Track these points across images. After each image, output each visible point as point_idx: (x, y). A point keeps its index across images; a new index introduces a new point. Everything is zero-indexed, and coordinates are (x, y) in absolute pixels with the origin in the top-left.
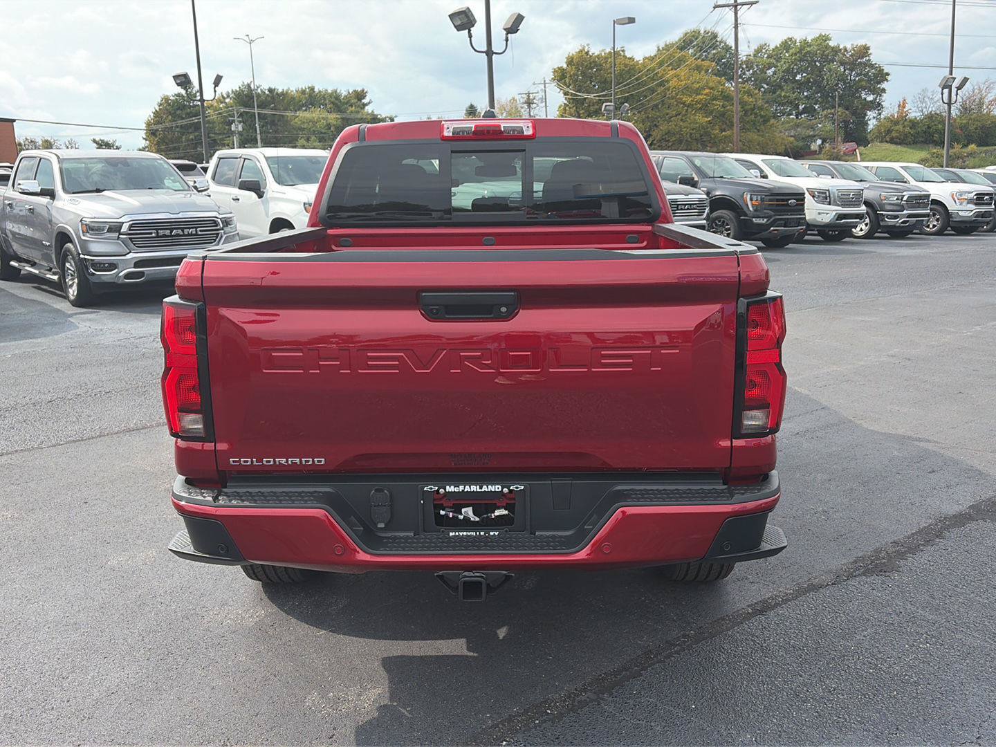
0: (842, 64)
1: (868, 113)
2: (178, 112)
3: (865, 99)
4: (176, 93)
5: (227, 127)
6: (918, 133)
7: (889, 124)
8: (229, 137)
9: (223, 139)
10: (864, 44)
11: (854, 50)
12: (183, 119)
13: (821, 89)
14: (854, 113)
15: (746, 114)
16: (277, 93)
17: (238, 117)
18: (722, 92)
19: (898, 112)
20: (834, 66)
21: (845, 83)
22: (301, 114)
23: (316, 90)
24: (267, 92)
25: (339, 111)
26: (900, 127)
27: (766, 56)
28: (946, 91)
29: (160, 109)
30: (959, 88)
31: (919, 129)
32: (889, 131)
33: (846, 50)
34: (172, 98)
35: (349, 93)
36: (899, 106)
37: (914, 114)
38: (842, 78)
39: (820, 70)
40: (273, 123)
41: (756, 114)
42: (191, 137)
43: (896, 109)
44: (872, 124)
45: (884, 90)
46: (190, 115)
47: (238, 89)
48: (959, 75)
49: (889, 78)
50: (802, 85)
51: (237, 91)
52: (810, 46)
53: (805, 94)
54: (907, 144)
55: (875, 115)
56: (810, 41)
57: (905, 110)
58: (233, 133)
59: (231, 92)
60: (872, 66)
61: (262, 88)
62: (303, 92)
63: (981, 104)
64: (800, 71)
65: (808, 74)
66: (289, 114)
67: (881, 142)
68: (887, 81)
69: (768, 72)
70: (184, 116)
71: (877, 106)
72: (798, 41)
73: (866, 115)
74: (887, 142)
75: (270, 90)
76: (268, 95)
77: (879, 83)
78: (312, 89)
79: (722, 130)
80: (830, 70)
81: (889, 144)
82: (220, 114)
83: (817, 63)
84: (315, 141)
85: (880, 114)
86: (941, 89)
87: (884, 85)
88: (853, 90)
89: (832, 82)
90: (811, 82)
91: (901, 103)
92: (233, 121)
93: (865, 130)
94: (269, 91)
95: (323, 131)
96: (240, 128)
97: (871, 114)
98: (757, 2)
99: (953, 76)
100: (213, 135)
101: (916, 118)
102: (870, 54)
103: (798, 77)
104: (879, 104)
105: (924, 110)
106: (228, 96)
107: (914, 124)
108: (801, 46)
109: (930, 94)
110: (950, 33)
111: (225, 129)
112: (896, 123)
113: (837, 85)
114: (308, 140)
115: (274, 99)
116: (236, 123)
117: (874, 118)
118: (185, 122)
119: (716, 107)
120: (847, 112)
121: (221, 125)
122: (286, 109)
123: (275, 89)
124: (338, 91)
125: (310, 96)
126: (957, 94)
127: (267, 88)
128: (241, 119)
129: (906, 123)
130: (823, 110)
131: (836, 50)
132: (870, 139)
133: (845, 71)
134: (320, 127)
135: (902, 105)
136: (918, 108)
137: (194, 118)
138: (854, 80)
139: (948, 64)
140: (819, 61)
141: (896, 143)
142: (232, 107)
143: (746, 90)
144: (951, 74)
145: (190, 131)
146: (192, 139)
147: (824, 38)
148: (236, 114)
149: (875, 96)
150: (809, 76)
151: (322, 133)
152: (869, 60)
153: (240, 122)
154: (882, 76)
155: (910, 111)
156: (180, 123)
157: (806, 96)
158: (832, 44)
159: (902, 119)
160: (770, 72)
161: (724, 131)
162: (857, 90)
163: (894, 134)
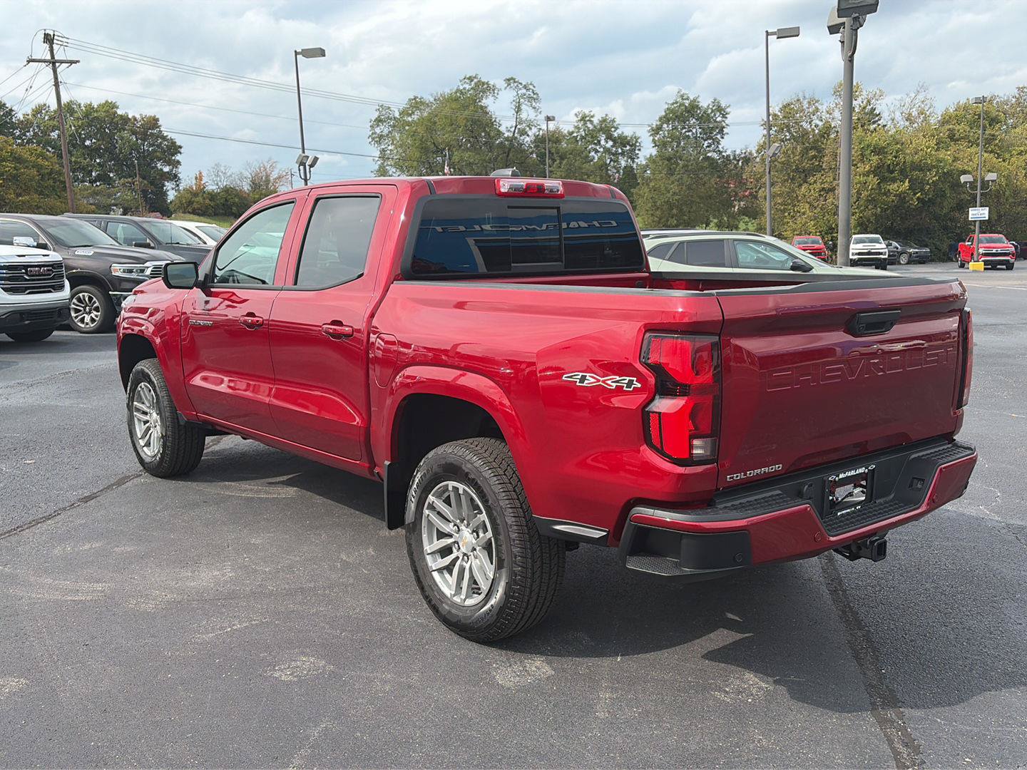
0: (134, 133)
1: (166, 183)
3: (161, 170)
6: (217, 205)
7: (189, 196)
10: (153, 115)
11: (144, 120)
13: (114, 157)
14: (152, 183)
15: (42, 179)
18: (12, 153)
19: (196, 184)
20: (125, 134)
21: (138, 152)
26: (199, 199)
27: (47, 118)
28: (302, 167)
30: (311, 166)
31: (218, 202)
32: (190, 203)
33: (135, 119)
36: (196, 178)
37: (211, 187)
38: (135, 147)
39: (111, 136)
41: (54, 179)
43: (194, 182)
44: (171, 195)
45: (178, 162)
48: (311, 155)
49: (182, 150)
50: (92, 152)
52: (97, 111)
53: (98, 161)
54: (208, 216)
55: (174, 187)
56: (96, 106)
57: (203, 182)
60: (164, 138)
63: (268, 181)
64: (89, 137)
65: (98, 140)
67: (184, 212)
68: (180, 153)
69: (53, 134)
71: (174, 177)
72: (82, 105)
73: (164, 185)
74: (189, 212)
77: (173, 155)
79: (18, 195)
80: (122, 139)
81: (192, 215)
83: (107, 130)
85: (178, 185)
86: (298, 166)
87: (178, 157)
88: (147, 161)
89: (126, 150)
90: (102, 149)
91: (198, 176)
93: (165, 201)
97: (169, 185)
98: (78, 61)
99: (306, 154)
101: (213, 191)
102: (160, 126)
103: (88, 143)
104: (176, 176)
105: (220, 184)
107: (212, 196)
108: (87, 110)
109: (222, 169)
110: (298, 118)
112: (195, 194)
113: (131, 154)
117: (173, 189)
119: (7, 169)
120: (146, 182)
126: (310, 171)
129: (205, 195)
130: (120, 179)
131: (125, 119)
132: (172, 210)
133: (137, 140)
135: (199, 178)
136: (214, 181)
138: (148, 150)
139: (300, 146)
140: (108, 128)
141: (199, 215)
143: (38, 152)
144: (304, 152)
147: (110, 107)
149: (171, 167)
150: (100, 142)
152: (161, 131)
154: (174, 149)
155: (207, 184)
157: (99, 164)
158: (120, 112)
159: (199, 192)
160: (54, 135)
161: (20, 195)
162: (152, 160)
163: (195, 206)
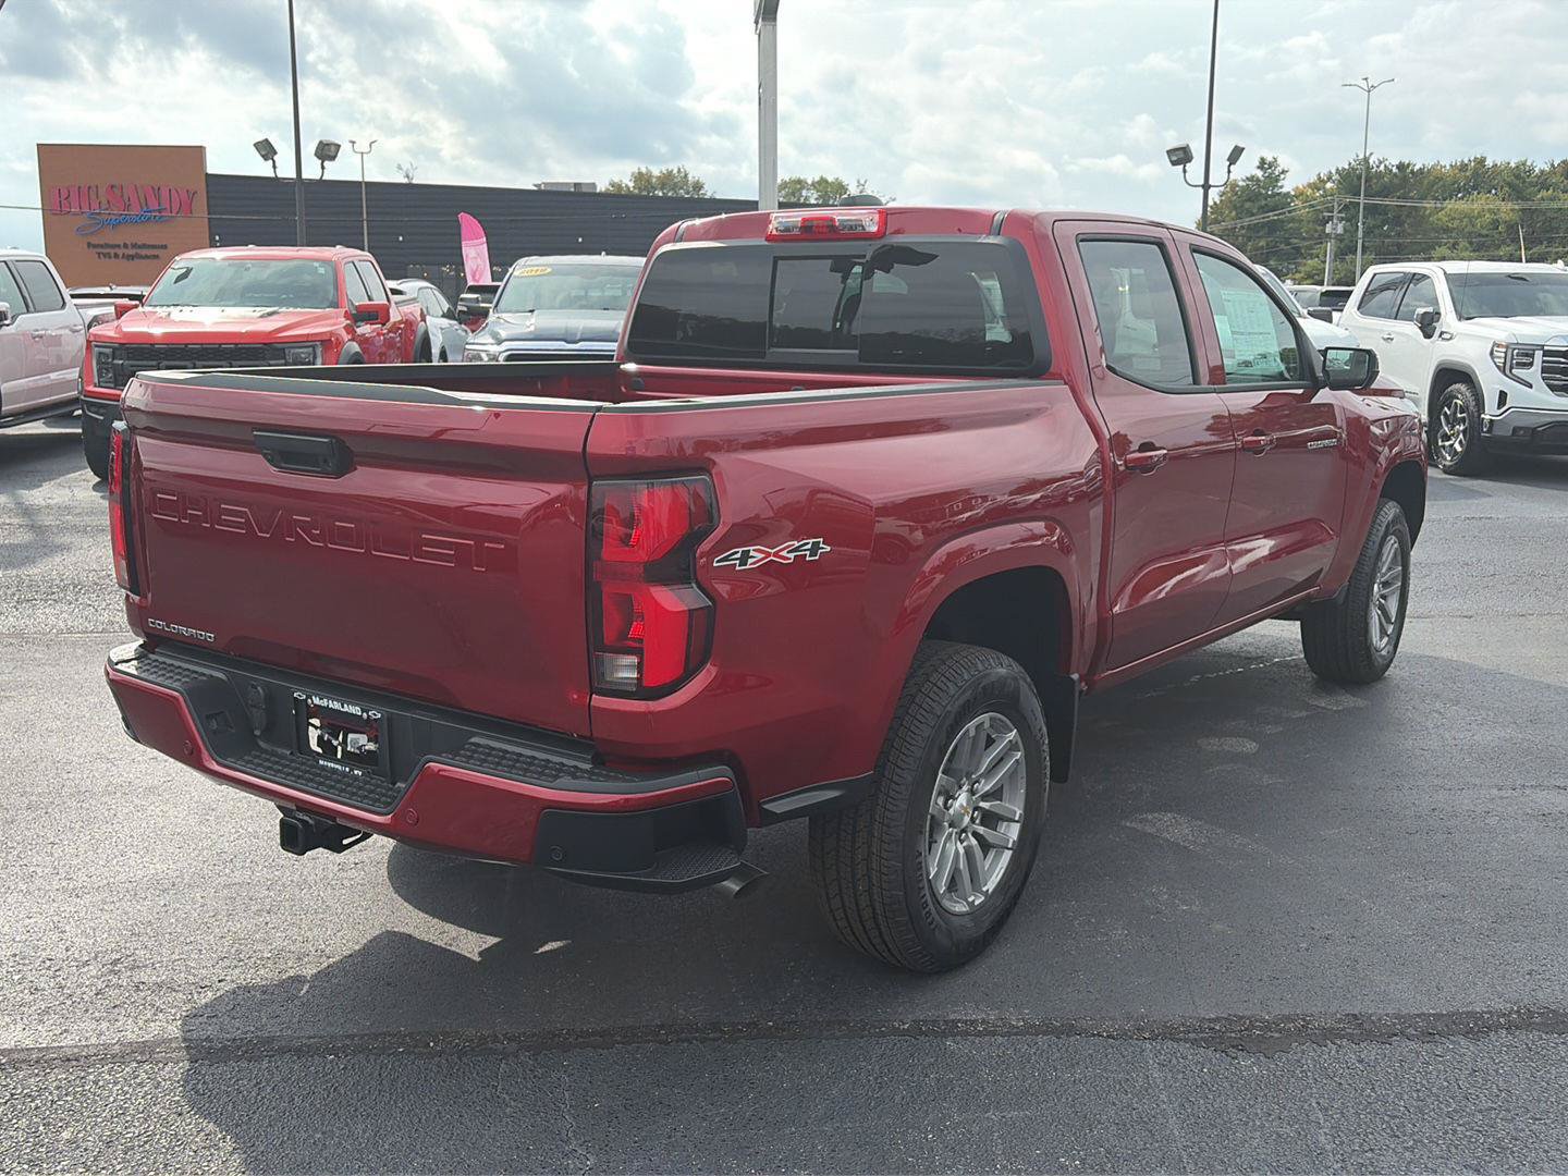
2: (1248, 205)
4: (1249, 176)
5: (1319, 228)
8: (1321, 243)
9: (1310, 248)
12: (1253, 215)
16: (1412, 171)
17: (1340, 212)
22: (1450, 205)
23: (1489, 163)
24: (1395, 170)
25: (1518, 198)
29: (1221, 201)
34: (1241, 183)
35: (1552, 165)
40: (1397, 221)
42: (1261, 244)
46: (1265, 209)
47: (1347, 167)
51: (1344, 169)
58: (1326, 237)
59: (1334, 172)
61: (1387, 163)
62: (1464, 167)
66: (1429, 205)
70: (1255, 211)
75: (1401, 167)
76: (1395, 174)
78: (1481, 161)
82: (1312, 206)
84: (1467, 249)
92: (1331, 218)
94: (1398, 167)
95: (1484, 232)
96: (1340, 230)
100: (1296, 241)
106: (1329, 178)
111: (1316, 231)
114: (1454, 246)
115: (1406, 180)
116: (1335, 221)
118: (1255, 220)
121: (1311, 225)
122: (1423, 198)
123: (1409, 165)
124: (1529, 163)
125: (1476, 173)
127: (1395, 162)
128: (1343, 215)
134: (1481, 227)
137: (1271, 214)
142: (1332, 195)
145: (1261, 234)
146: (1262, 247)
148: (1336, 207)
151: (1480, 235)
153: (1342, 219)
156: (1247, 221)
